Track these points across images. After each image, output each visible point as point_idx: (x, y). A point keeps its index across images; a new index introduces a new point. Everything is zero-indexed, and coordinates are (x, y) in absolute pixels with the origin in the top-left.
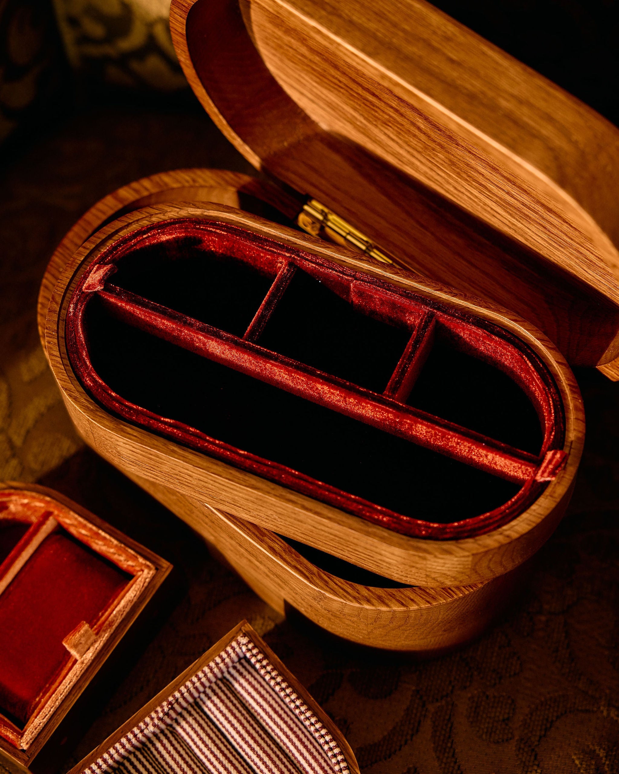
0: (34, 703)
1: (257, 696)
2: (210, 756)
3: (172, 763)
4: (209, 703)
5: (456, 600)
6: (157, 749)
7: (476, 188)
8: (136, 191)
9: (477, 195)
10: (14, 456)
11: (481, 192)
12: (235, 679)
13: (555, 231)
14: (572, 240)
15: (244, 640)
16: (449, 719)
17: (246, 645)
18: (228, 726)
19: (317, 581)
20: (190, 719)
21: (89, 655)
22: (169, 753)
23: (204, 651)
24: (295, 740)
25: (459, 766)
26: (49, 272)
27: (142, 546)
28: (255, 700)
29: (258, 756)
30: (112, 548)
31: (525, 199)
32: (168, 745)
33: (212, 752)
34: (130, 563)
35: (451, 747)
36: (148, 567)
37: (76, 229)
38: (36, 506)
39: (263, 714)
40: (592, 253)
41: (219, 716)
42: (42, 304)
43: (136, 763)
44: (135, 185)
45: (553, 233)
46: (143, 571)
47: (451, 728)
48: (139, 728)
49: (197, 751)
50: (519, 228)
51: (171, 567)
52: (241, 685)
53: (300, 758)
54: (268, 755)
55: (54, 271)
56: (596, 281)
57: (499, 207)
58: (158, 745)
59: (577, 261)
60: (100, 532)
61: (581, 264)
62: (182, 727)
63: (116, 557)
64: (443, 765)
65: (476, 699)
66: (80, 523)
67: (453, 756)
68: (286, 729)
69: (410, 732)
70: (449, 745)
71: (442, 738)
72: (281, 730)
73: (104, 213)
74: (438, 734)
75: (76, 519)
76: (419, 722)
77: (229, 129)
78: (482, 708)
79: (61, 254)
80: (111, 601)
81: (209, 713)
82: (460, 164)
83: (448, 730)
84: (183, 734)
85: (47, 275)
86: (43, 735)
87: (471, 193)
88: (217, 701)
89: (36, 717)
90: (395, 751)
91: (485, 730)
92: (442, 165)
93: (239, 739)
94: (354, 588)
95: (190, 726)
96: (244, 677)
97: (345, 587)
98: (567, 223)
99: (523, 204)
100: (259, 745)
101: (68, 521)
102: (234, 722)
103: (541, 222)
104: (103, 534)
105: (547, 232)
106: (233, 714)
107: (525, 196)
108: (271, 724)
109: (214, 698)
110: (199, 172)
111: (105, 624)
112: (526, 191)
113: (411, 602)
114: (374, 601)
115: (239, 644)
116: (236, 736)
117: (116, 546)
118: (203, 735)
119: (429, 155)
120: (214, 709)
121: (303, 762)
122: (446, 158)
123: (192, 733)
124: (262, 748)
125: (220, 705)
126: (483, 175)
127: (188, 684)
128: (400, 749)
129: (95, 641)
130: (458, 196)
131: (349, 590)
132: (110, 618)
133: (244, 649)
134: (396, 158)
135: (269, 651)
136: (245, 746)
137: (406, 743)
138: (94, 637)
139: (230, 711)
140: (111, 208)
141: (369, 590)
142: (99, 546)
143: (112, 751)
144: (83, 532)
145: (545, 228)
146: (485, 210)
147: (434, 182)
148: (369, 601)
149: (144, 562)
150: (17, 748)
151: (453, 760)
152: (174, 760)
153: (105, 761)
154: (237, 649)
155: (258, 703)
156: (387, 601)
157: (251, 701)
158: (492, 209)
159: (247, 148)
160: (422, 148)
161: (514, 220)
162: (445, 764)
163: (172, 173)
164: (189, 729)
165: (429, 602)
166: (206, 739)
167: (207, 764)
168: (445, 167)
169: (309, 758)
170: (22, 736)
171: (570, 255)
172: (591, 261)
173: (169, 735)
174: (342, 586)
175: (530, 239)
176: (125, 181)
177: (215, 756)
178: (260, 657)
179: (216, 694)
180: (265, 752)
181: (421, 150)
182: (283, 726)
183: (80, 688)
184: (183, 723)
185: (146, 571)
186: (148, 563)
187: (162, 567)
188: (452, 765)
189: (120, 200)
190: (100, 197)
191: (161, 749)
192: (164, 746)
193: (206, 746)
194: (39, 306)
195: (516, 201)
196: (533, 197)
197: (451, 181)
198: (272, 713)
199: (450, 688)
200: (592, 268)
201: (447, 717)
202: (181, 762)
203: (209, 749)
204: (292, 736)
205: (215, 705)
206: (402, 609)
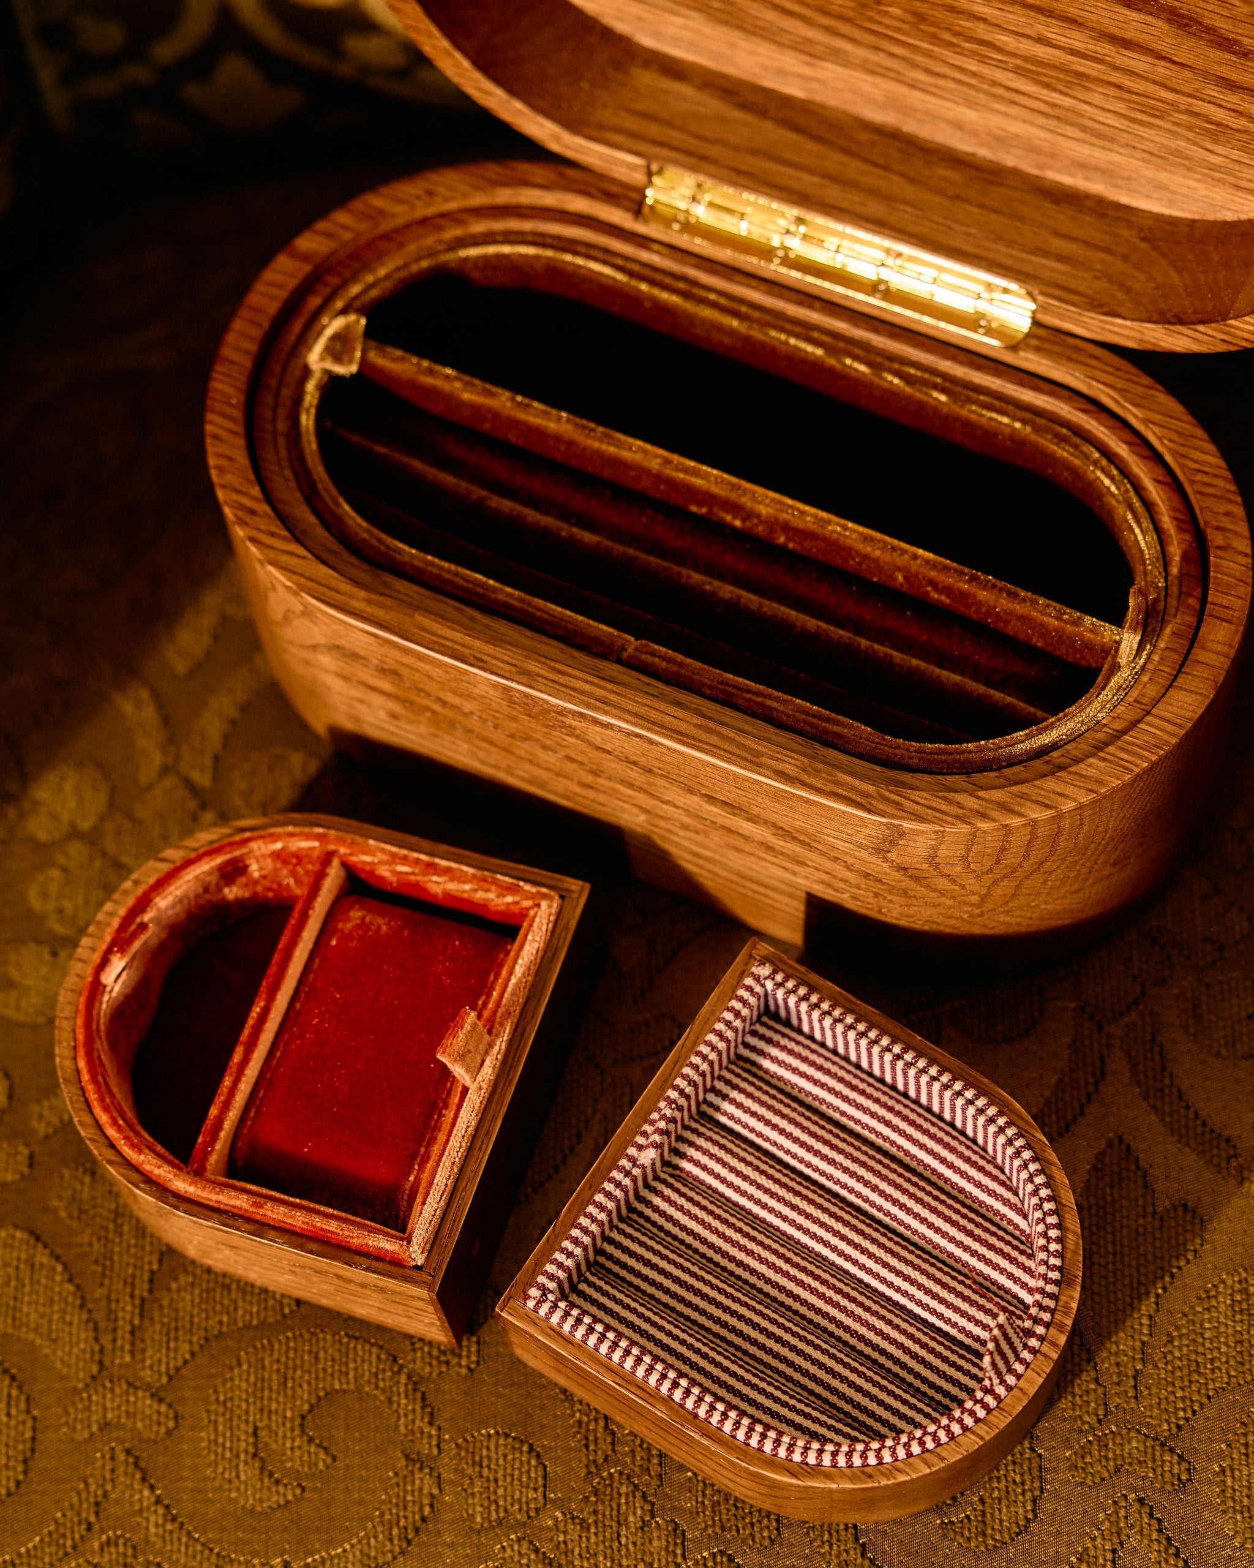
0: (408, 1186)
1: (810, 1071)
2: (759, 1194)
3: (692, 1225)
4: (726, 1106)
5: (1138, 775)
6: (656, 1209)
7: (973, 54)
8: (329, 235)
9: (974, 68)
10: (203, 806)
11: (983, 59)
12: (762, 1053)
13: (1140, 86)
14: (1177, 91)
15: (765, 971)
16: (1153, 1040)
17: (771, 977)
18: (774, 1135)
19: (881, 806)
20: (701, 1142)
21: (488, 1072)
22: (681, 1209)
23: (673, 1043)
24: (903, 1125)
25: (1196, 1114)
26: (213, 411)
27: (522, 867)
28: (809, 1078)
29: (846, 1170)
30: (465, 882)
31: (1077, 39)
32: (675, 1197)
33: (760, 1187)
34: (509, 899)
35: (1172, 1084)
36: (545, 896)
37: (238, 325)
38: (301, 849)
39: (830, 1098)
40: (1220, 106)
41: (752, 1122)
42: (218, 468)
43: (627, 1242)
44: (322, 225)
45: (1136, 94)
46: (538, 905)
47: (1161, 1052)
48: (622, 1169)
49: (730, 1193)
50: (1068, 109)
51: (587, 887)
52: (774, 1060)
53: (922, 1155)
54: (863, 1164)
55: (219, 406)
56: (1231, 166)
57: (1023, 79)
58: (657, 1201)
59: (1191, 135)
60: (437, 860)
61: (1199, 139)
62: (691, 1160)
63: (480, 895)
64: (1167, 1119)
65: (1189, 995)
66: (394, 856)
67: (1180, 1098)
68: (882, 1112)
69: (1091, 1079)
70: (1167, 1082)
71: (1150, 1074)
72: (873, 1115)
73: (280, 286)
74: (1141, 1068)
75: (383, 851)
76: (1102, 1058)
77: (478, 76)
78: (1205, 1007)
79: (224, 374)
80: (492, 977)
81: (730, 1124)
82: (935, 13)
83: (1157, 1058)
84: (696, 1171)
85: (210, 416)
86: (446, 1230)
87: (961, 69)
88: (740, 1098)
89: (424, 1203)
90: (1075, 1118)
91: (1222, 1042)
92: (898, 30)
93: (801, 1152)
94: (950, 802)
95: (705, 1152)
96: (777, 1045)
97: (934, 805)
98: (1164, 58)
99: (1073, 52)
100: (841, 1151)
101: (367, 859)
102: (783, 1124)
103: (1111, 79)
104: (444, 863)
105: (1126, 95)
106: (777, 1112)
107: (1075, 34)
108: (851, 1110)
109: (734, 1094)
110: (433, 177)
111: (499, 1014)
112: (1075, 21)
113: (1060, 799)
114: (994, 814)
115: (757, 979)
116: (795, 1148)
117: (474, 876)
118: (734, 1162)
119: (871, 20)
120: (738, 1113)
121: (928, 1159)
122: (906, 11)
123: (712, 1164)
124: (848, 1156)
125: (748, 1103)
126: (984, 20)
127: (687, 1070)
128: (1082, 1113)
129: (491, 1046)
130: (936, 86)
131: (943, 806)
132: (504, 1000)
133: (769, 985)
134: (801, 51)
135: (814, 978)
136: (816, 1161)
137: (1089, 1101)
138: (487, 1038)
139: (770, 1108)
140: (292, 276)
141: (978, 797)
142: (438, 885)
143: (584, 1221)
144: (405, 869)
145: (1119, 87)
146: (995, 96)
147: (883, 76)
148: (984, 816)
149: (534, 890)
150: (404, 1267)
151: (1183, 1104)
152: (696, 1218)
153: (576, 1241)
154: (758, 989)
155: (816, 1082)
156: (1017, 808)
157: (802, 1083)
158: (1008, 88)
159: (518, 105)
160: (853, 9)
161: (1055, 95)
162: (1171, 1115)
163: (385, 190)
164: (704, 1160)
165: (1092, 791)
166: (741, 1167)
167: (756, 1210)
168: (905, 34)
169: (938, 1148)
170: (409, 1242)
171: (1174, 128)
172: (1219, 124)
173: (671, 1180)
174: (928, 803)
175: (1091, 124)
176: (303, 224)
177: (767, 1191)
178: (802, 991)
179: (735, 1087)
180: (855, 1160)
181: (851, 14)
182: (875, 1108)
183: (488, 1133)
184: (692, 1152)
185: (544, 904)
186: (544, 890)
187: (572, 892)
188: (1183, 1112)
189: (305, 257)
190: (265, 260)
191: (664, 1206)
192: (668, 1200)
193: (745, 1178)
194: (214, 473)
195: (1056, 52)
196: (1093, 29)
197: (919, 59)
198: (846, 1091)
199: (1138, 988)
200: (1222, 138)
201: (1148, 1037)
202: (709, 1219)
203: (752, 1182)
204: (896, 1121)
205: (739, 1106)
206: (1049, 813)
